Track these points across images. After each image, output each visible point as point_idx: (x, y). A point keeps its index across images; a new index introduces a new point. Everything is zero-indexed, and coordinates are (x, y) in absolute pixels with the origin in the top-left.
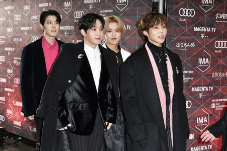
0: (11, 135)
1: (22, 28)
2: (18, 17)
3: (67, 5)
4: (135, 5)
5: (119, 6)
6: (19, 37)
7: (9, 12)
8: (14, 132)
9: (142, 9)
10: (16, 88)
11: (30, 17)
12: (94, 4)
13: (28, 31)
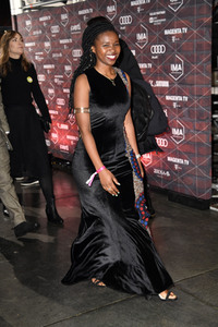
0: (58, 160)
1: (61, 42)
2: (55, 29)
3: (111, 9)
4: (192, 3)
5: (173, 6)
6: (58, 53)
7: (45, 24)
8: (61, 157)
9: (200, 8)
10: (59, 110)
11: (69, 27)
12: (142, 6)
13: (67, 44)
